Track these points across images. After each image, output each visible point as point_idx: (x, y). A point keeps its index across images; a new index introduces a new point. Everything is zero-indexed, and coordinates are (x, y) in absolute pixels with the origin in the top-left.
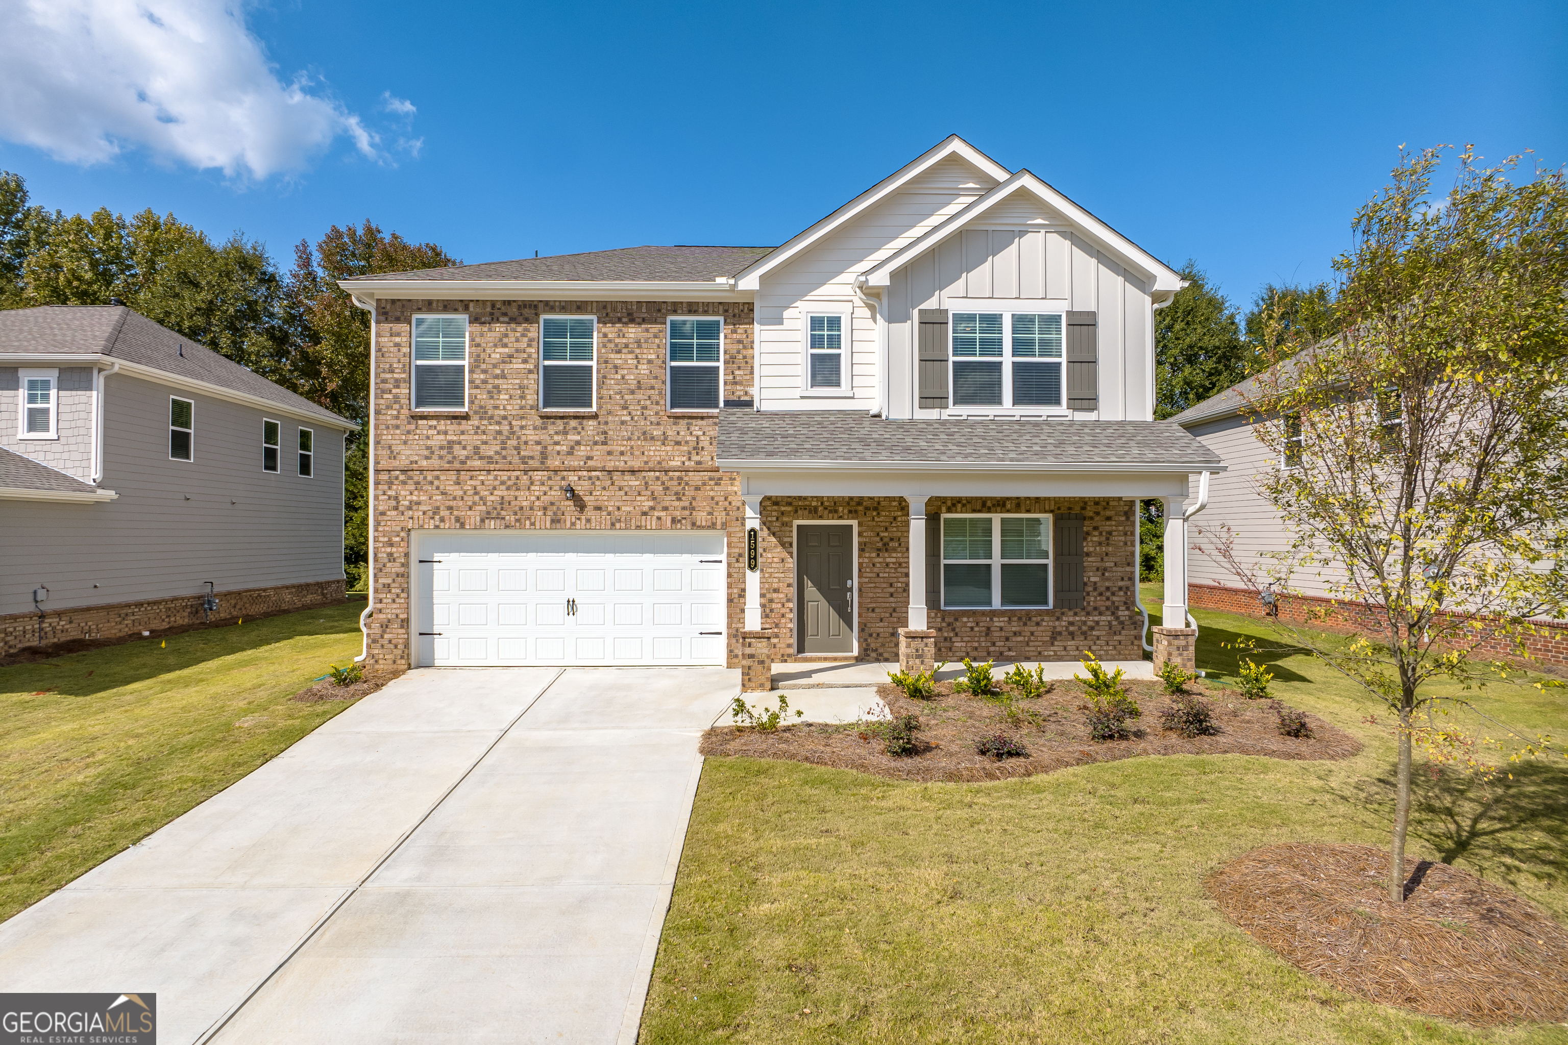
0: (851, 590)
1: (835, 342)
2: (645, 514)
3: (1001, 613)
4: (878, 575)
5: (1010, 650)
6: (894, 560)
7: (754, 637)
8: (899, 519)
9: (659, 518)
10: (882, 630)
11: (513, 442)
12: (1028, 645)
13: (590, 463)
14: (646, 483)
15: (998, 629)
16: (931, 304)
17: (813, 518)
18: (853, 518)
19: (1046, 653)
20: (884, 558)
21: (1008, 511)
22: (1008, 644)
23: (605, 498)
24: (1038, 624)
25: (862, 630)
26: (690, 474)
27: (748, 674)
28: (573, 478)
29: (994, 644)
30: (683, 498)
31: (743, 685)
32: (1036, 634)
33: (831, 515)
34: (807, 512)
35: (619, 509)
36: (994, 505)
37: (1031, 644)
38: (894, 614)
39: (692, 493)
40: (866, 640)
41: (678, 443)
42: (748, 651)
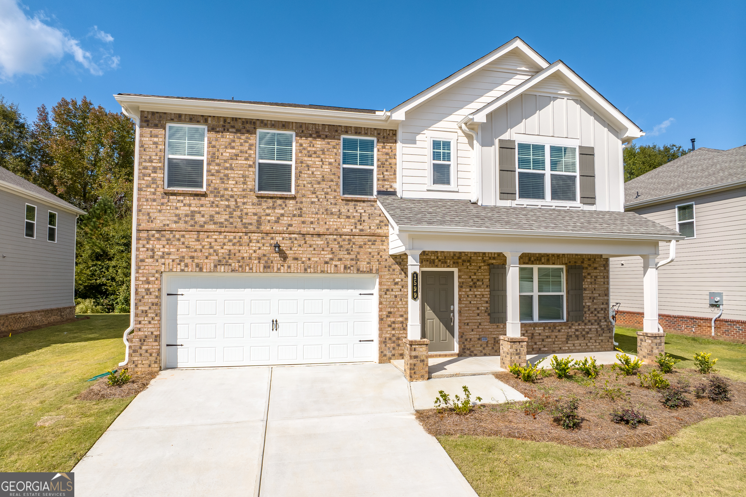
0: (453, 312)
1: (447, 157)
2: (326, 263)
3: (540, 325)
4: (470, 302)
5: (544, 347)
6: (479, 293)
8: (482, 268)
9: (336, 266)
10: (473, 336)
11: (237, 213)
12: (554, 344)
13: (290, 229)
14: (328, 243)
15: (538, 334)
16: (505, 136)
17: (432, 267)
18: (456, 267)
19: (564, 348)
20: (474, 292)
21: (542, 263)
22: (544, 343)
23: (300, 252)
24: (559, 331)
25: (461, 336)
26: (356, 237)
28: (278, 238)
29: (536, 344)
30: (352, 253)
32: (558, 337)
33: (442, 265)
34: (428, 263)
35: (309, 259)
36: (535, 260)
37: (556, 343)
38: (480, 327)
39: (357, 250)
40: (464, 343)
41: (348, 217)
42: (414, 353)
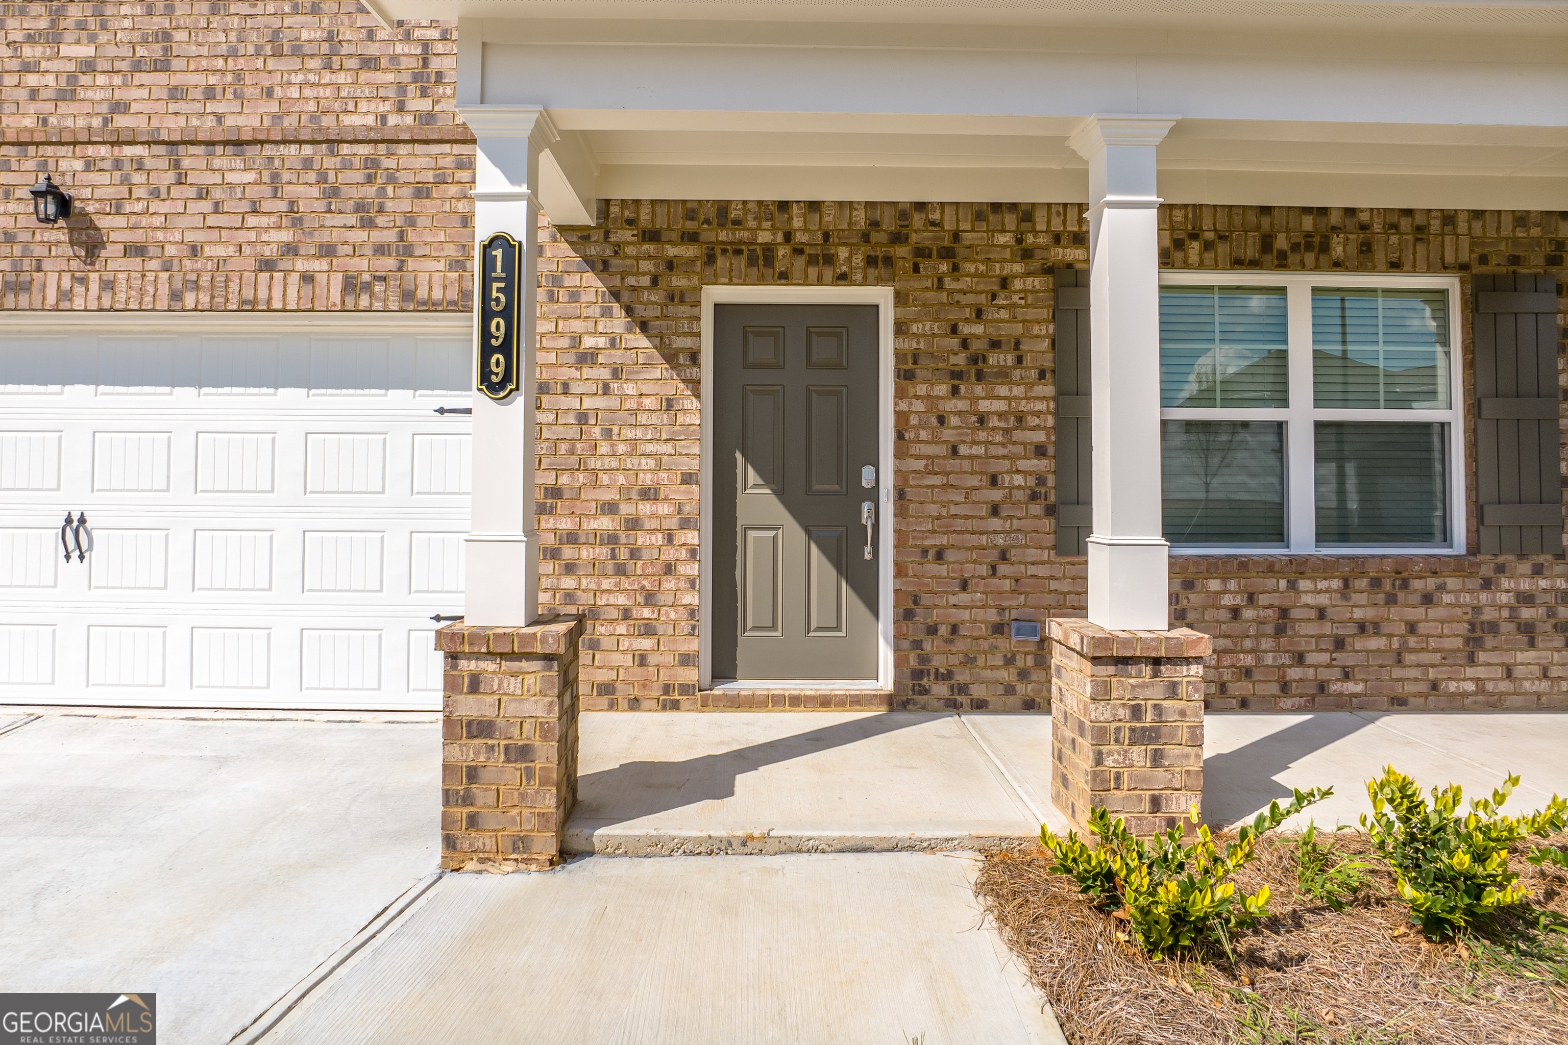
0: (873, 494)
2: (267, 265)
3: (1326, 567)
4: (954, 451)
5: (1347, 676)
6: (1001, 406)
7: (491, 655)
8: (1018, 284)
9: (308, 278)
10: (966, 615)
12: (1399, 661)
13: (121, 121)
14: (275, 177)
15: (1313, 614)
17: (761, 280)
18: (879, 281)
19: (1452, 687)
20: (975, 399)
21: (1337, 266)
22: (1343, 658)
23: (158, 221)
24: (1428, 599)
25: (905, 615)
26: (403, 149)
27: (467, 799)
28: (68, 163)
29: (1300, 659)
30: (381, 221)
31: (449, 842)
32: (1422, 628)
33: (813, 271)
34: (741, 262)
35: (195, 251)
36: (1295, 247)
37: (1409, 658)
38: (1003, 569)
39: (407, 205)
40: (917, 645)
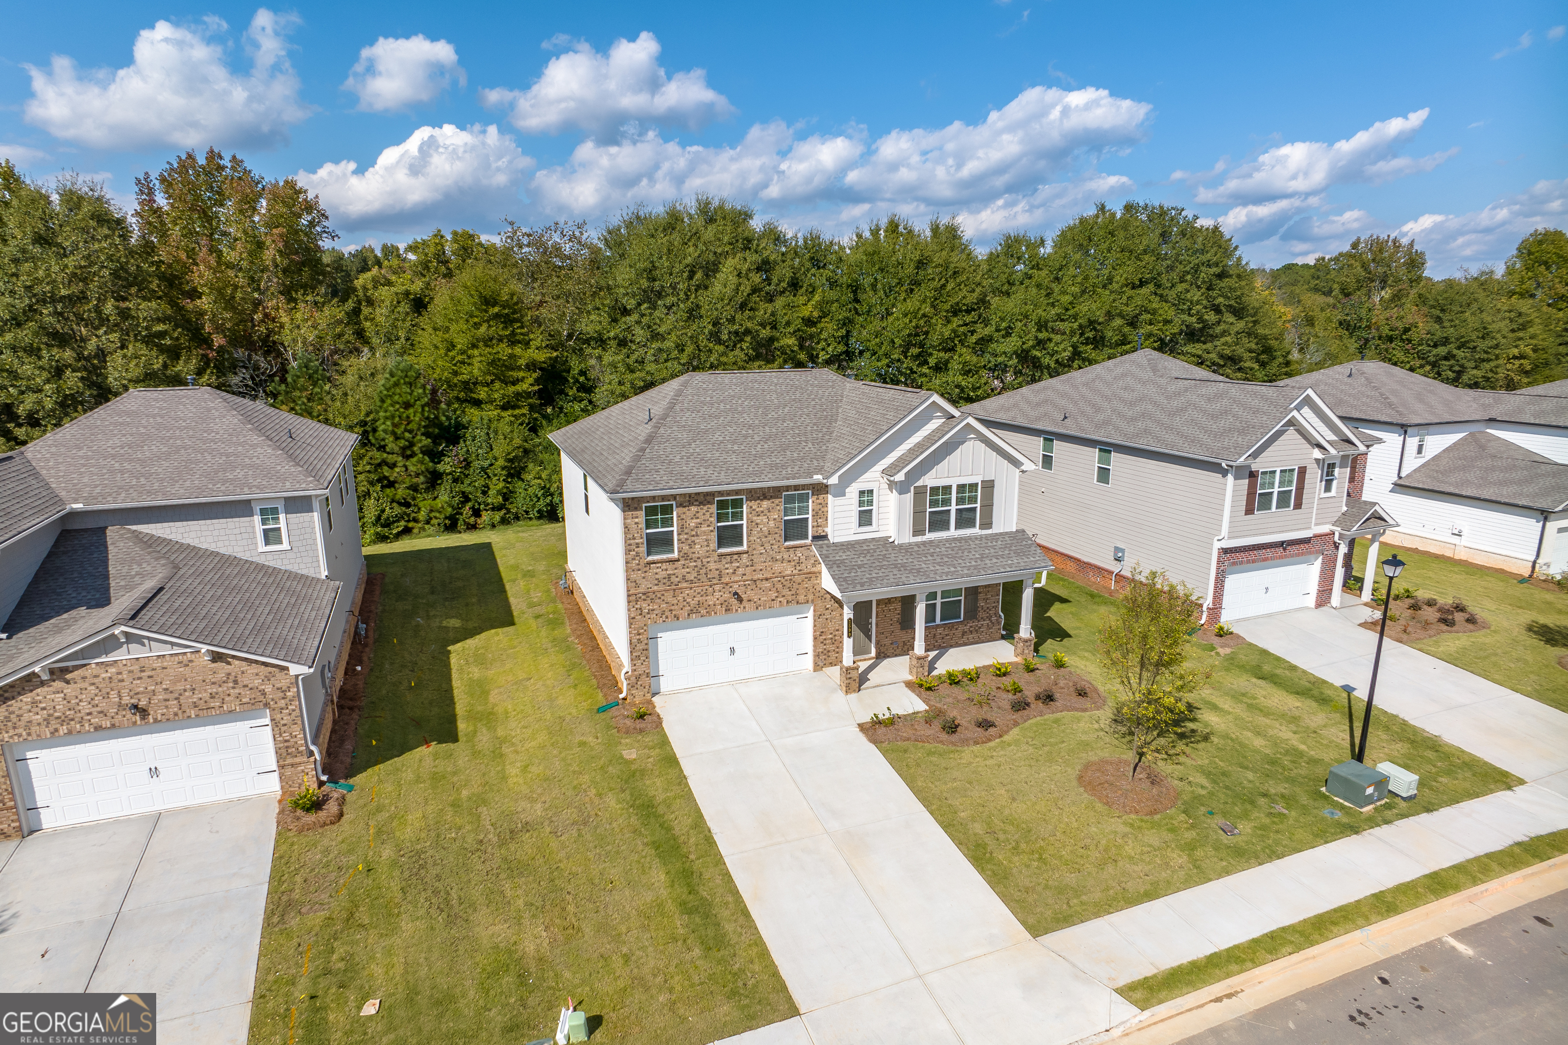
0: (871, 624)
1: (870, 503)
3: (941, 626)
4: (885, 616)
5: (945, 644)
9: (780, 601)
10: (887, 643)
11: (703, 571)
13: (745, 578)
14: (774, 584)
15: (939, 634)
16: (920, 483)
22: (943, 640)
23: (753, 595)
24: (957, 629)
25: (877, 643)
26: (796, 577)
28: (736, 586)
30: (792, 590)
32: (956, 634)
35: (760, 599)
37: (953, 639)
38: (892, 634)
39: (797, 586)
40: (880, 649)
41: (790, 561)
42: (849, 676)
